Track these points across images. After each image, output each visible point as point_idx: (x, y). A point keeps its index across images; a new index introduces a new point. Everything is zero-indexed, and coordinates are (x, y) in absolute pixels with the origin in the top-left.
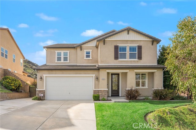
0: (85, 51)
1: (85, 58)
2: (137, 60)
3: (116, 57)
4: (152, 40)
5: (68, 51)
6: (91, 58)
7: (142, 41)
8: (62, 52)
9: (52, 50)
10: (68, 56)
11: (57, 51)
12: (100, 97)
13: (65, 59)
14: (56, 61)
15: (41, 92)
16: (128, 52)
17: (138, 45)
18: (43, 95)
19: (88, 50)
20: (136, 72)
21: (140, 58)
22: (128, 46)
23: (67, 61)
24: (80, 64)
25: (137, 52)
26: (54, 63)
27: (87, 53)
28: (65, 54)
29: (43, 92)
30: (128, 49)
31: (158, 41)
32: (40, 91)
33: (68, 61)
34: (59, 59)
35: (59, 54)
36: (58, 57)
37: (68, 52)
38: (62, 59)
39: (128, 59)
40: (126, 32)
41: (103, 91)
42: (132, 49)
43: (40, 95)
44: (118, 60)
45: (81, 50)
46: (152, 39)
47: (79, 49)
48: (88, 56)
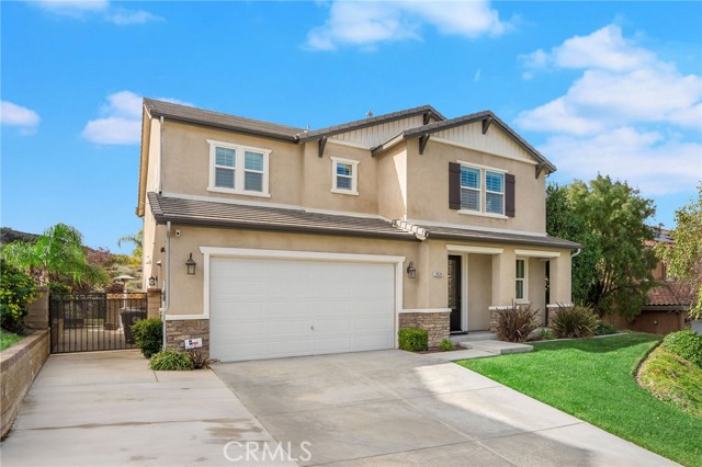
0: (336, 161)
1: (335, 189)
2: (503, 216)
3: (455, 203)
4: (536, 163)
5: (265, 151)
6: (353, 191)
7: (514, 163)
8: (241, 149)
9: (194, 134)
10: (265, 172)
11: (215, 143)
12: (430, 338)
13: (253, 181)
14: (212, 187)
15: (192, 330)
16: (483, 190)
17: (507, 171)
18: (199, 341)
19: (345, 161)
20: (517, 256)
21: (510, 212)
22: (483, 170)
23: (260, 189)
24: (316, 207)
25: (503, 193)
26: (202, 194)
27: (340, 170)
28: (253, 160)
29: (202, 328)
30: (482, 181)
31: (550, 169)
32: (183, 325)
33: (265, 193)
34: (225, 177)
35: (225, 157)
36: (217, 169)
37: (266, 153)
38: (239, 179)
39: (483, 211)
40: (478, 126)
41: (437, 316)
42: (492, 181)
43: (187, 342)
44: (459, 211)
45: (321, 155)
46: (536, 160)
47: (311, 151)
48: (344, 183)
